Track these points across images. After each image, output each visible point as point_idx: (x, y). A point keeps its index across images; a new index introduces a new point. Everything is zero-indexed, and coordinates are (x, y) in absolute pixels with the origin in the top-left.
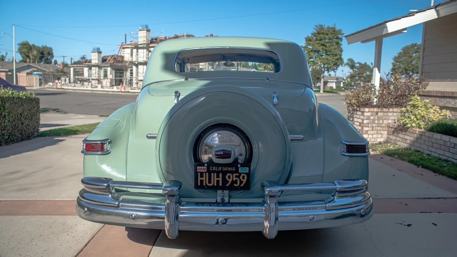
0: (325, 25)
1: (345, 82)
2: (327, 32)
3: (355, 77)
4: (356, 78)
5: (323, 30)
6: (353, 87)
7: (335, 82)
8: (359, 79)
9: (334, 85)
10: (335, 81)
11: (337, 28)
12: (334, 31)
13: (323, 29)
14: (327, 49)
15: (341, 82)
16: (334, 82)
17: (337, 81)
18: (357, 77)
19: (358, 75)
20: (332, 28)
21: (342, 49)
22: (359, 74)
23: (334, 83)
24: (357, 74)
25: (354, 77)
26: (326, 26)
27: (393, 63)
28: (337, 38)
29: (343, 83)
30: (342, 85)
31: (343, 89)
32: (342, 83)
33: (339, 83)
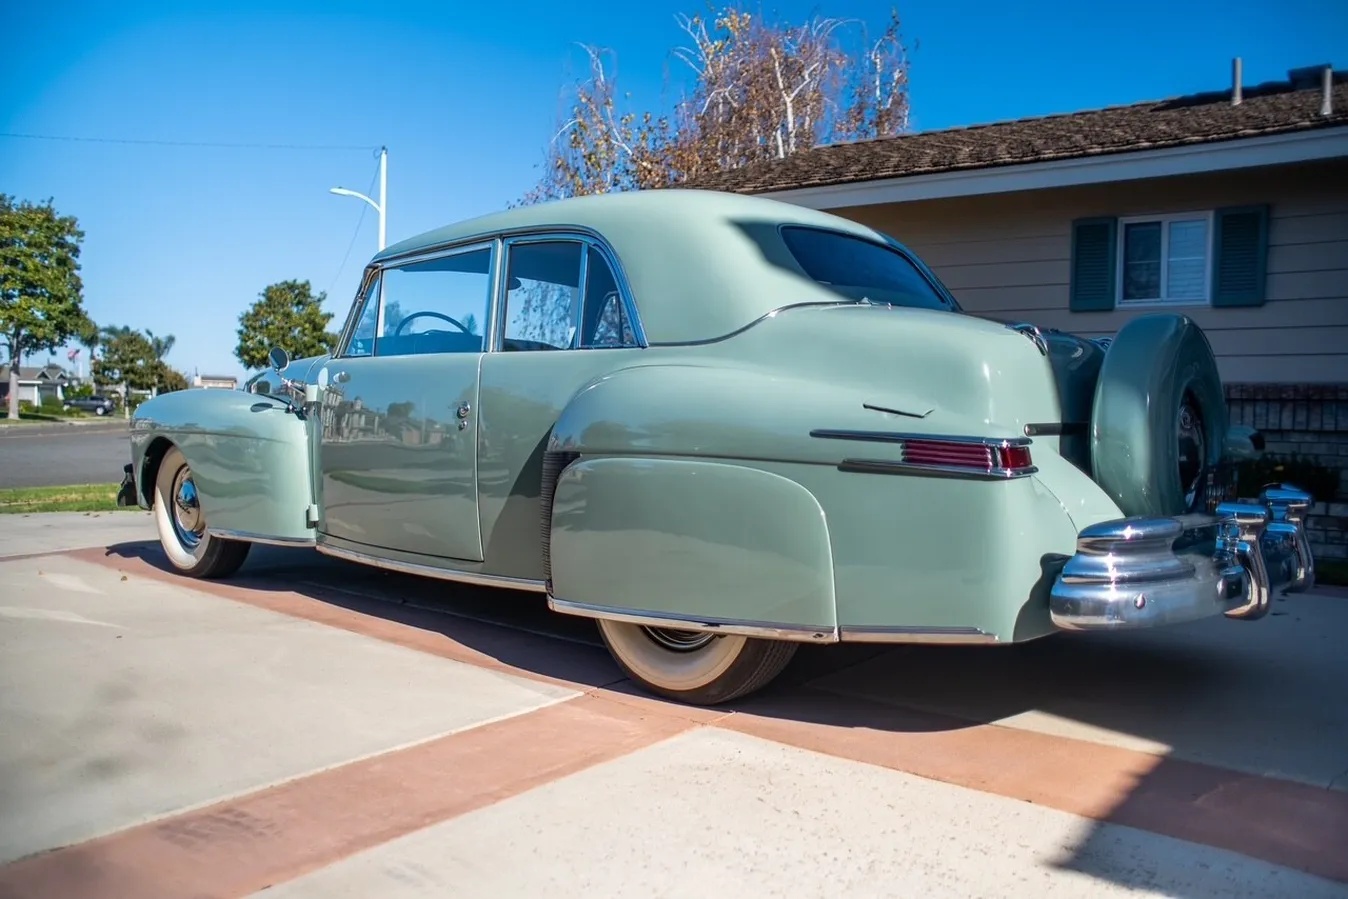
0: (13, 198)
1: (71, 387)
2: (24, 222)
3: (109, 369)
4: (113, 373)
5: (9, 214)
6: (100, 403)
7: (38, 385)
8: (123, 376)
9: (35, 397)
10: (40, 382)
11: (61, 212)
12: (49, 219)
13: (9, 208)
14: (29, 276)
15: (56, 385)
16: (33, 385)
17: (44, 384)
18: (117, 371)
19: (120, 366)
20: (40, 210)
21: (78, 279)
22: (124, 362)
23: (36, 388)
24: (116, 362)
25: (105, 369)
26: (17, 201)
27: (240, 332)
28: (61, 245)
29: (63, 388)
30: (60, 396)
31: (66, 408)
32: (59, 389)
33: (51, 389)
